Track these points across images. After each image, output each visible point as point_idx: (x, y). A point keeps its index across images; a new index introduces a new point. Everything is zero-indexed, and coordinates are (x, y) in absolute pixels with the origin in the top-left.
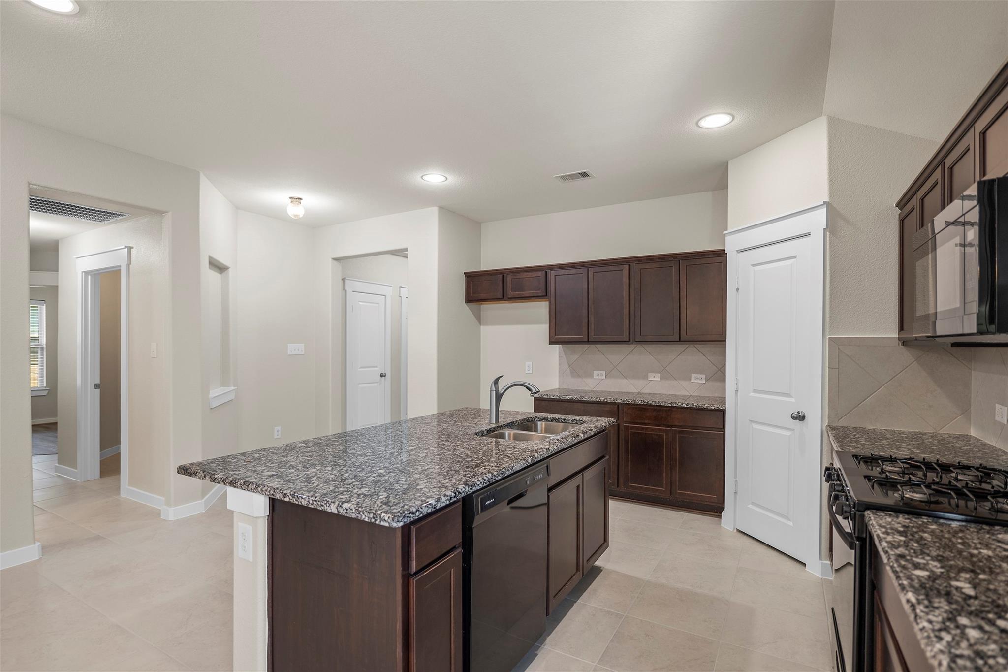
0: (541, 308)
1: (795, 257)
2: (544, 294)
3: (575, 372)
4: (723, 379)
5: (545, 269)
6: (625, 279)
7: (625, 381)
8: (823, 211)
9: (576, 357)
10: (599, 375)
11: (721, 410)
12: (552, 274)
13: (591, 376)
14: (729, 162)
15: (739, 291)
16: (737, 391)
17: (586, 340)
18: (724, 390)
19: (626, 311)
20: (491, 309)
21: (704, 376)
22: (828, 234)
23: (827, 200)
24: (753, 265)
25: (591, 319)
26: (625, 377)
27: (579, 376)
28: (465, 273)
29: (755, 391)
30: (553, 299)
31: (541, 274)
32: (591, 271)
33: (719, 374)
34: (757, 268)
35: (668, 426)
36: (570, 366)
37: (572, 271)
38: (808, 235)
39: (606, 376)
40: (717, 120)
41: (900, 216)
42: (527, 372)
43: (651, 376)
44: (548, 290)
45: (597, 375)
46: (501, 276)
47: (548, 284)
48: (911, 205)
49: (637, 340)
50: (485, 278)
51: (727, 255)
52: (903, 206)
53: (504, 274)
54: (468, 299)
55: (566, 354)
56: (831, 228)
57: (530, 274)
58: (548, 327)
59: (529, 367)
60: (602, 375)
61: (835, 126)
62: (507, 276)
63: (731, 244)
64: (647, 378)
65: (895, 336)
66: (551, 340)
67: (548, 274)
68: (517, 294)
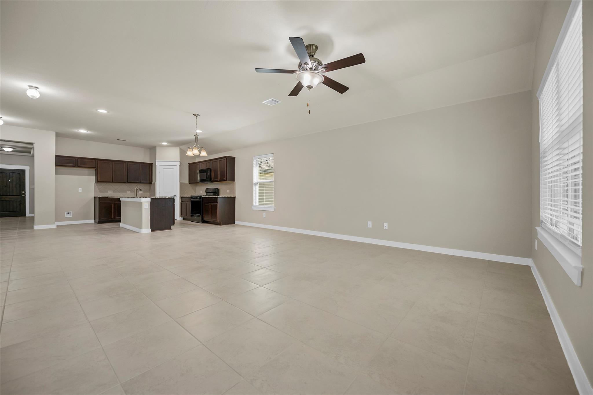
1: (173, 169)
2: (95, 167)
3: (101, 191)
5: (95, 160)
8: (179, 162)
9: (102, 186)
13: (107, 192)
14: (157, 147)
16: (159, 193)
17: (112, 182)
19: (125, 174)
25: (113, 176)
26: (120, 192)
27: (103, 192)
29: (164, 192)
30: (97, 169)
32: (113, 163)
34: (164, 169)
36: (99, 189)
37: (106, 162)
38: (176, 165)
39: (113, 192)
40: (165, 144)
41: (189, 165)
42: (79, 191)
43: (127, 192)
44: (97, 166)
45: (110, 192)
46: (75, 159)
47: (97, 164)
48: (192, 165)
49: (128, 182)
50: (65, 158)
51: (156, 165)
52: (189, 164)
53: (76, 159)
54: (56, 165)
55: (97, 186)
56: (180, 165)
57: (89, 160)
58: (95, 177)
59: (80, 190)
60: (111, 192)
61: (181, 149)
62: (78, 159)
63: (158, 163)
64: (126, 192)
65: (188, 182)
66: (98, 181)
67: (97, 161)
68: (83, 166)
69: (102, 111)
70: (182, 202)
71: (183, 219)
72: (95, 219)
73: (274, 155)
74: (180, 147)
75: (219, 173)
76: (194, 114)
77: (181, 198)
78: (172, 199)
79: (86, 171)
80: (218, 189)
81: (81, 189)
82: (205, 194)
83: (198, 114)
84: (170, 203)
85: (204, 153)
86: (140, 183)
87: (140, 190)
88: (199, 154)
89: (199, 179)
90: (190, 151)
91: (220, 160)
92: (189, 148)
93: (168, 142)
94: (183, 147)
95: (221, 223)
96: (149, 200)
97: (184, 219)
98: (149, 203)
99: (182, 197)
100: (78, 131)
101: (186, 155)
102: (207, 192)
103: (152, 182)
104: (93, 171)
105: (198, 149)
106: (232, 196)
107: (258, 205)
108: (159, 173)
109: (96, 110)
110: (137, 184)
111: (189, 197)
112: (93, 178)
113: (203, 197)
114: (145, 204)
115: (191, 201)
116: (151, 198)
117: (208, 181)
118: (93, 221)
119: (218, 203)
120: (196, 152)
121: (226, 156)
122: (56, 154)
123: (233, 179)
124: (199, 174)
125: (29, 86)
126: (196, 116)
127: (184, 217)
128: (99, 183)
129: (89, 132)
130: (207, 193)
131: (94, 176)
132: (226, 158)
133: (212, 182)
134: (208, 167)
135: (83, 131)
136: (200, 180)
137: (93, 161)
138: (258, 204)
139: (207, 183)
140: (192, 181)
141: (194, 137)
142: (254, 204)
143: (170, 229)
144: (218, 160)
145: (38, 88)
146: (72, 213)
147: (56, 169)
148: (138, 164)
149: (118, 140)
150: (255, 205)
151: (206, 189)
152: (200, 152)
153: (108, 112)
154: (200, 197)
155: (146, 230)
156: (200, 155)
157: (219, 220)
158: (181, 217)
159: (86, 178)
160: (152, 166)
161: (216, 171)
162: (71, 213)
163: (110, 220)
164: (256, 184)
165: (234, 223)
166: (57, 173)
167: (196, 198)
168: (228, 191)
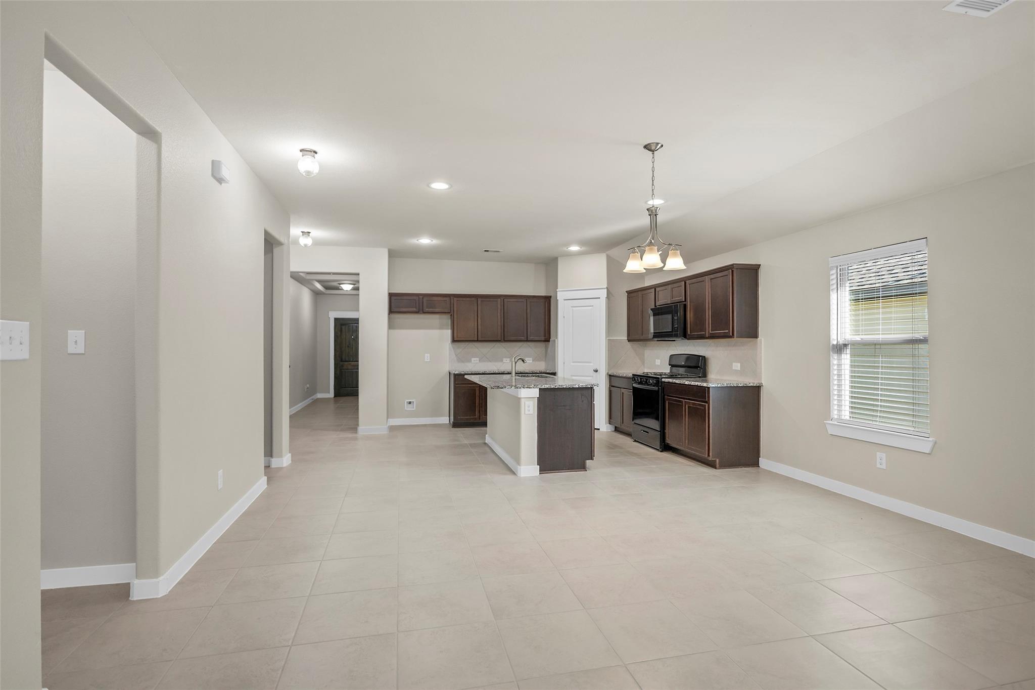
1: (593, 306)
2: (449, 311)
3: (460, 360)
4: (555, 361)
5: (450, 296)
6: (499, 306)
7: (490, 364)
8: (606, 290)
9: (461, 350)
10: (475, 360)
12: (455, 300)
13: (470, 361)
14: (558, 259)
16: (564, 363)
17: (475, 340)
19: (500, 324)
21: (531, 359)
22: (607, 299)
23: (607, 286)
24: (572, 307)
25: (479, 327)
26: (491, 362)
27: (463, 362)
28: (389, 293)
29: (573, 362)
30: (455, 315)
31: (448, 299)
32: (480, 300)
34: (574, 308)
36: (456, 355)
37: (468, 299)
38: (599, 298)
39: (479, 361)
40: (574, 248)
41: (628, 296)
42: (426, 360)
43: (505, 360)
44: (452, 309)
45: (474, 361)
46: (418, 298)
47: (452, 306)
48: (635, 294)
49: (505, 339)
50: (405, 297)
51: (557, 300)
52: (629, 293)
53: (420, 297)
54: (391, 311)
55: (454, 348)
56: (608, 297)
57: (440, 298)
58: (450, 331)
59: (427, 357)
60: (477, 360)
61: (609, 258)
62: (423, 298)
63: (561, 296)
64: (502, 361)
65: (626, 338)
66: (454, 341)
67: (452, 299)
68: (431, 310)
69: (440, 186)
70: (612, 389)
71: (614, 430)
72: (449, 417)
73: (927, 241)
74: (608, 252)
75: (708, 314)
76: (645, 147)
77: (611, 376)
78: (588, 391)
79: (435, 319)
80: (704, 358)
81: (429, 355)
82: (667, 369)
83: (658, 144)
84: (583, 401)
85: (676, 263)
86: (527, 341)
87: (523, 361)
88: (663, 265)
89: (652, 331)
90: (635, 258)
91: (712, 276)
92: (633, 250)
93: (582, 243)
94: (615, 252)
95: (718, 461)
96: (535, 393)
97: (617, 430)
98: (536, 400)
99: (613, 376)
100: (417, 242)
101: (624, 271)
102: (673, 363)
103: (550, 338)
104: (446, 320)
105: (658, 251)
106: (750, 381)
107: (848, 418)
108: (564, 317)
109: (429, 187)
110: (522, 343)
111: (629, 378)
112: (448, 333)
113: (663, 380)
114: (527, 403)
115: (633, 387)
116: (540, 389)
117: (676, 336)
118: (445, 420)
119: (708, 402)
120: (652, 259)
121: (733, 265)
122: (389, 289)
123: (752, 332)
124: (652, 318)
125: (301, 151)
126: (653, 151)
127: (616, 426)
128: (456, 343)
129: (435, 242)
130: (672, 366)
131: (448, 329)
132: (732, 271)
133: (688, 339)
134: (677, 299)
135: (425, 241)
136: (654, 333)
137: (445, 299)
138: (846, 414)
139: (674, 340)
140: (636, 335)
141: (646, 221)
142: (835, 414)
143: (583, 467)
144: (707, 278)
145: (316, 153)
146: (415, 403)
147: (389, 318)
148: (524, 300)
149: (485, 251)
150: (836, 417)
151: (671, 356)
152: (664, 261)
153: (451, 186)
154: (657, 380)
155: (529, 469)
156: (664, 269)
157: (710, 454)
158: (610, 424)
159: (435, 333)
160: (550, 301)
161: (699, 310)
162: (413, 402)
163: (472, 421)
164: (840, 349)
165: (756, 464)
166: (391, 326)
167: (646, 383)
168: (737, 366)
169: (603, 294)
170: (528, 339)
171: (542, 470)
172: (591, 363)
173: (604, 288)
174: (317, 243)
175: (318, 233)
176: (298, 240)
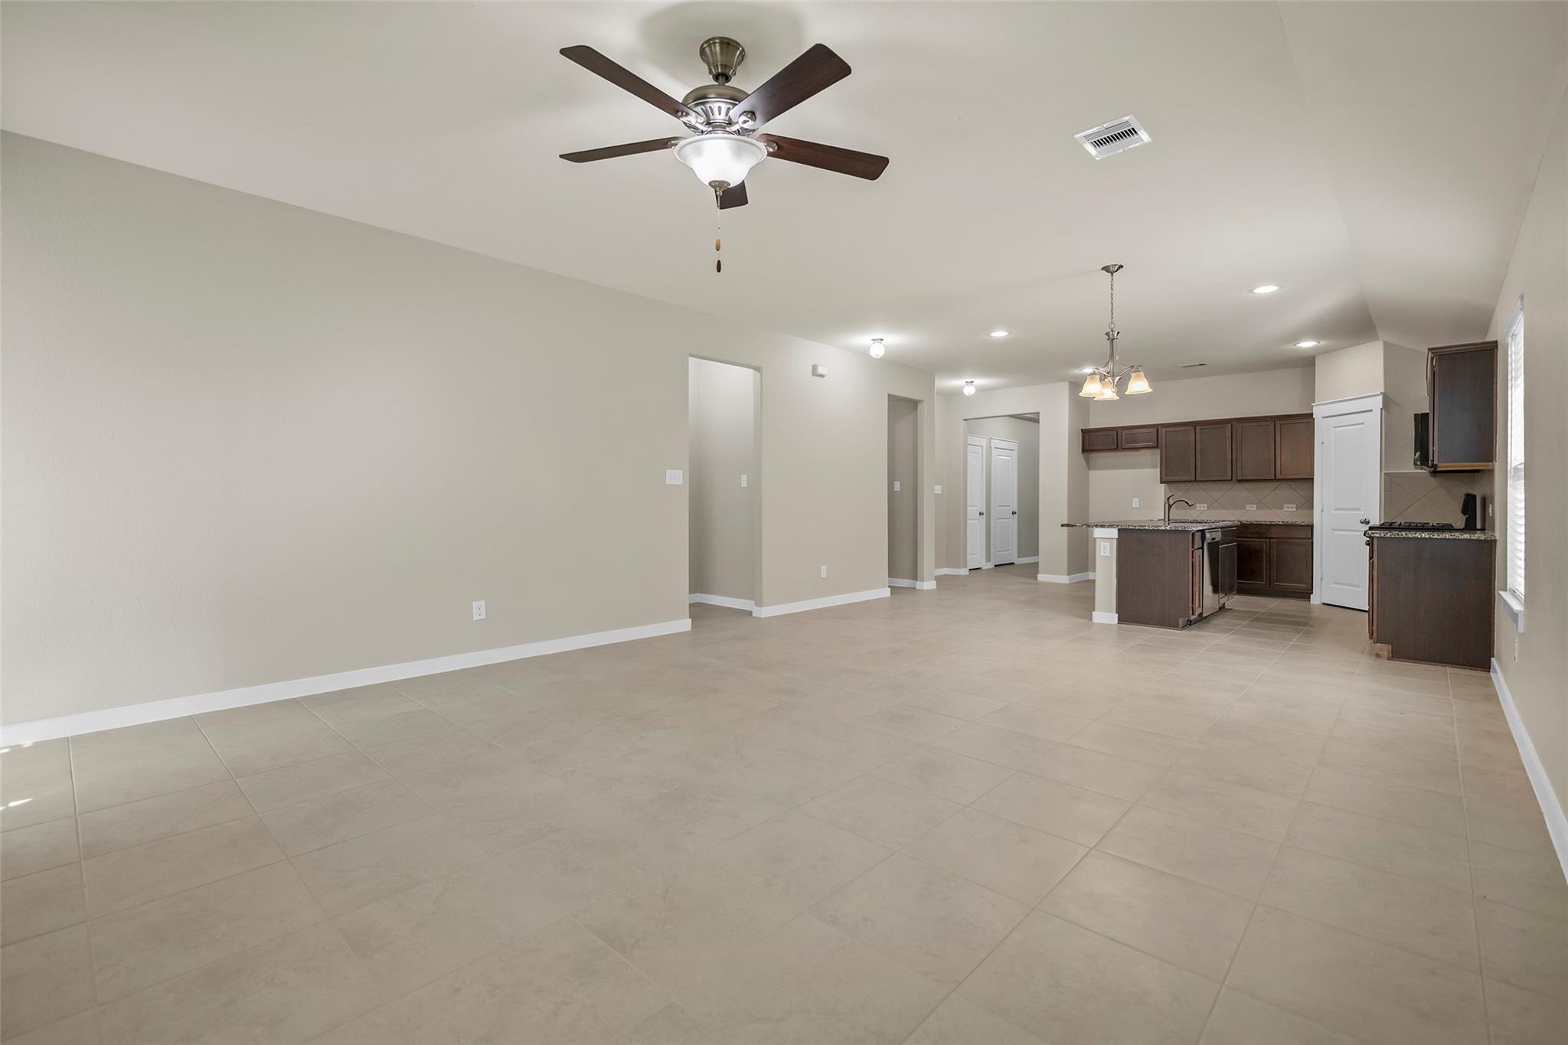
0: (1154, 456)
1: (1363, 424)
2: (1156, 445)
4: (1312, 508)
5: (1157, 427)
6: (1228, 434)
7: (1224, 511)
8: (1381, 397)
9: (1180, 493)
10: (1201, 507)
11: (1310, 526)
12: (1162, 432)
14: (1316, 358)
15: (1325, 444)
16: (1322, 511)
17: (1194, 479)
18: (1312, 516)
19: (1229, 457)
20: (1100, 458)
21: (1294, 506)
22: (1383, 411)
23: (1383, 391)
24: (1335, 427)
25: (1198, 463)
26: (1226, 509)
28: (1082, 430)
29: (1335, 510)
30: (1164, 449)
31: (1153, 430)
32: (1198, 428)
33: (1309, 504)
34: (1337, 429)
35: (1267, 538)
37: (1181, 429)
38: (1371, 411)
39: (1208, 507)
40: (1307, 344)
42: (1134, 506)
44: (1159, 442)
46: (1116, 433)
47: (1160, 438)
49: (1239, 479)
50: (1101, 433)
51: (1313, 418)
53: (1118, 431)
54: (1084, 450)
55: (1170, 491)
56: (1385, 408)
57: (1143, 431)
58: (1158, 470)
59: (1136, 503)
61: (1389, 347)
62: (1121, 432)
63: (1319, 412)
66: (1165, 481)
67: (1158, 431)
68: (1131, 445)
69: (1000, 334)
74: (1384, 339)
81: (1137, 500)
86: (1276, 480)
95: (1388, 649)
96: (1113, 533)
98: (1115, 541)
108: (1323, 443)
114: (1102, 544)
116: (1119, 529)
125: (872, 340)
131: (1155, 467)
132: (1432, 360)
137: (1149, 431)
145: (882, 339)
148: (1268, 423)
149: (1184, 367)
153: (1010, 333)
155: (1105, 615)
165: (1484, 666)
169: (1378, 402)
170: (1277, 478)
171: (1121, 620)
172: (1359, 510)
173: (1378, 395)
174: (981, 390)
175: (980, 382)
176: (962, 390)
